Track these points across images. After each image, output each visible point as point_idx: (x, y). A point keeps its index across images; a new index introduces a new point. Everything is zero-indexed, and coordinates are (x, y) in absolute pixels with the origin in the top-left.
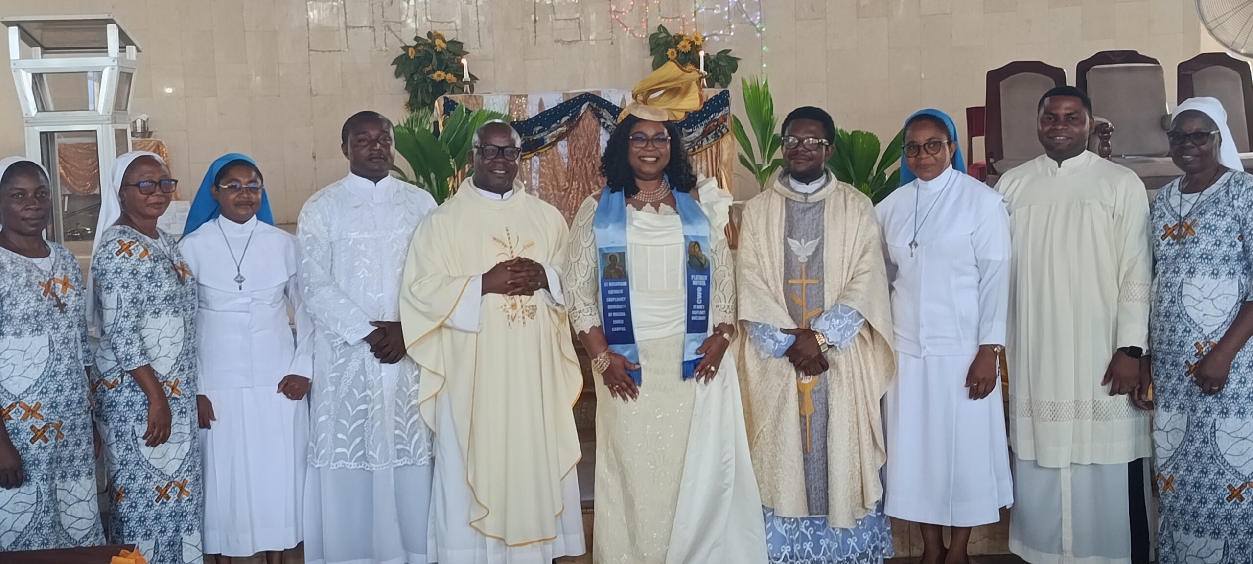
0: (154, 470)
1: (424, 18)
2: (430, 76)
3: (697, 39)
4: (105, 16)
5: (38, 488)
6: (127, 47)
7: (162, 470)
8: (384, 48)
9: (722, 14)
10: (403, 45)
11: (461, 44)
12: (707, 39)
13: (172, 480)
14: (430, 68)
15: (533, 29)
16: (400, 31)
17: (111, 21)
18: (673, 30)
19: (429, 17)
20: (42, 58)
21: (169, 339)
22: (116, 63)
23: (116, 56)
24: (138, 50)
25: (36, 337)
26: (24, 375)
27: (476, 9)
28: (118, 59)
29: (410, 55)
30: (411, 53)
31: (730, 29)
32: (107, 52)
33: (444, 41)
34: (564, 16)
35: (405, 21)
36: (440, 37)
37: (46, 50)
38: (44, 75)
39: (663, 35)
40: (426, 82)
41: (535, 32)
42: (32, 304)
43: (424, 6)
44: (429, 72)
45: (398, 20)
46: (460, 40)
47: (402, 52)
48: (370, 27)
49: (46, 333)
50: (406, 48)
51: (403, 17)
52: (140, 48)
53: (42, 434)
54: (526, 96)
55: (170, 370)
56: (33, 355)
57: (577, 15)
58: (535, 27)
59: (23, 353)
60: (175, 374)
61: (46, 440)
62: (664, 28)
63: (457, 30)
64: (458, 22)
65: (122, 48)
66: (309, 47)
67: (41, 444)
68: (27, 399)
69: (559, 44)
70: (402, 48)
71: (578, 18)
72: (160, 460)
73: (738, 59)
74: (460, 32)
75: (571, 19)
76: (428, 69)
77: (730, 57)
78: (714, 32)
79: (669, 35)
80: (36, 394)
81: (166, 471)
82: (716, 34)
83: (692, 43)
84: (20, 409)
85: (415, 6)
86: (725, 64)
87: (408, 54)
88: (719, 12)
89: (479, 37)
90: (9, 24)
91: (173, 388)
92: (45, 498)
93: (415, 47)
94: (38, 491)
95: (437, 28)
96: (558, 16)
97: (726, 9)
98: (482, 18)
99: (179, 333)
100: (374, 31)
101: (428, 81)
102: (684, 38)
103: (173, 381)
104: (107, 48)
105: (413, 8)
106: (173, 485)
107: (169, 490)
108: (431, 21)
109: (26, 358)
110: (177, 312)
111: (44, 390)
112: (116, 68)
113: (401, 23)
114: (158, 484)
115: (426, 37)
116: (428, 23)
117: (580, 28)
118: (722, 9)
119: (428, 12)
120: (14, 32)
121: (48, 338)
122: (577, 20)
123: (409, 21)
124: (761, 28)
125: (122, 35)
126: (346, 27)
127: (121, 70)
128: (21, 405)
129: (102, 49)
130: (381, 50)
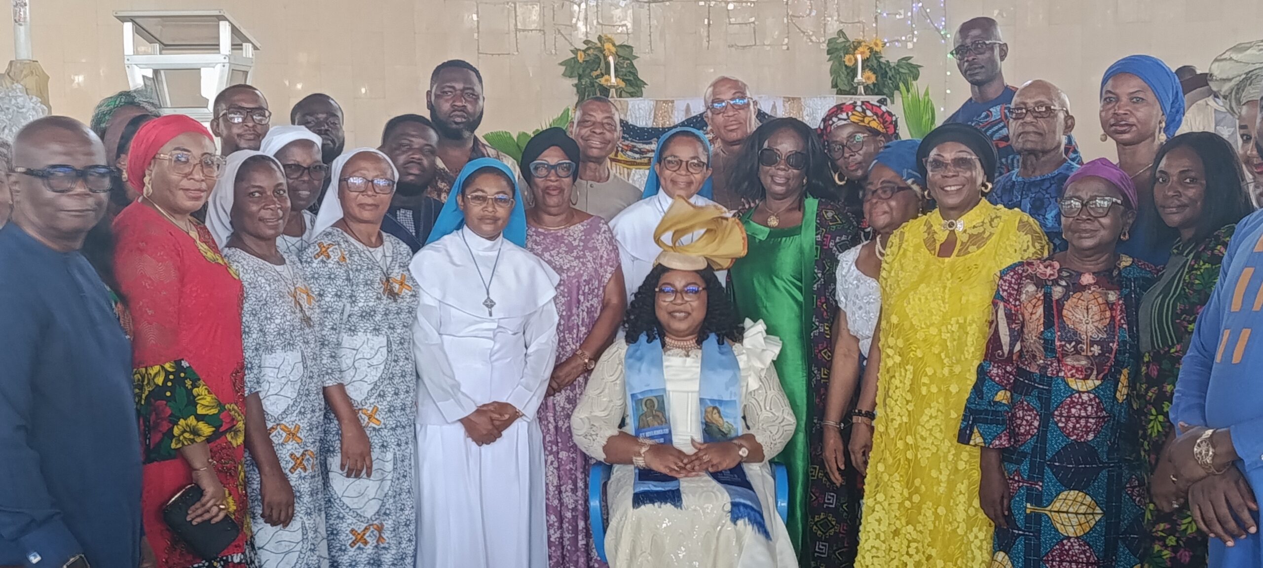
0: (347, 510)
1: (595, 22)
2: (597, 81)
3: (876, 45)
4: (216, 13)
5: (303, 523)
6: (244, 44)
7: (359, 512)
8: (553, 51)
9: (906, 19)
10: (572, 48)
11: (630, 47)
12: (888, 45)
13: (371, 522)
14: (599, 72)
15: (706, 34)
16: (571, 35)
17: (225, 19)
18: (853, 36)
19: (600, 21)
20: (161, 53)
21: (366, 361)
22: (227, 60)
23: (228, 53)
24: (255, 48)
25: (289, 353)
26: (282, 393)
27: (648, 12)
28: (229, 57)
29: (579, 58)
30: (581, 57)
31: (913, 34)
32: (219, 49)
33: (614, 45)
34: (740, 20)
35: (576, 24)
36: (609, 40)
37: (166, 47)
38: (162, 72)
39: (842, 40)
40: (593, 86)
41: (709, 36)
42: (288, 318)
43: (595, 10)
44: (597, 77)
45: (569, 23)
46: (630, 44)
47: (573, 56)
48: (540, 30)
49: (298, 347)
50: (575, 51)
51: (574, 20)
52: (258, 45)
53: (301, 463)
54: (673, 102)
55: (366, 395)
56: (288, 372)
57: (753, 19)
58: (709, 31)
59: (276, 371)
60: (372, 401)
61: (305, 469)
62: (843, 33)
63: (628, 34)
64: (629, 25)
65: (236, 46)
66: (478, 49)
67: (300, 473)
68: (287, 420)
69: (733, 49)
70: (572, 51)
71: (753, 23)
72: (356, 500)
73: (920, 66)
74: (631, 36)
75: (746, 24)
76: (594, 74)
77: (911, 64)
78: (896, 38)
79: (848, 41)
80: (295, 414)
81: (364, 512)
82: (897, 41)
83: (871, 49)
84: (281, 432)
85: (586, 10)
86: (907, 71)
87: (577, 57)
88: (902, 17)
89: (651, 41)
90: (123, 19)
91: (370, 417)
92: (311, 535)
93: (584, 51)
94: (304, 528)
95: (607, 32)
96: (733, 20)
97: (909, 14)
98: (654, 22)
99: (379, 354)
100: (544, 34)
101: (596, 85)
102: (863, 44)
103: (371, 409)
104: (218, 45)
105: (584, 11)
106: (372, 529)
107: (367, 534)
108: (602, 25)
109: (279, 376)
110: (378, 330)
111: (303, 410)
112: (227, 65)
113: (571, 26)
114: (353, 526)
115: (596, 41)
116: (599, 27)
117: (755, 32)
118: (905, 14)
119: (600, 16)
120: (128, 27)
121: (300, 354)
122: (752, 25)
123: (580, 24)
124: (946, 34)
125: (234, 30)
126: (516, 30)
127: (233, 67)
128: (282, 426)
129: (215, 47)
130: (551, 53)
